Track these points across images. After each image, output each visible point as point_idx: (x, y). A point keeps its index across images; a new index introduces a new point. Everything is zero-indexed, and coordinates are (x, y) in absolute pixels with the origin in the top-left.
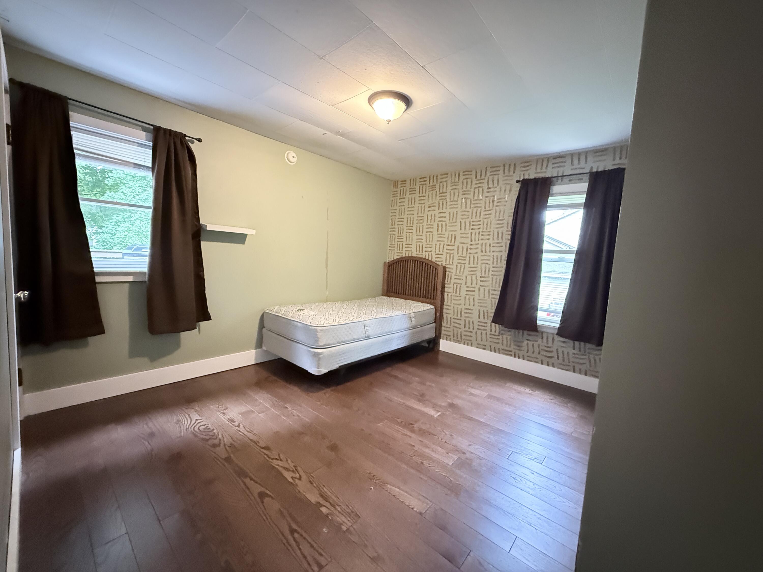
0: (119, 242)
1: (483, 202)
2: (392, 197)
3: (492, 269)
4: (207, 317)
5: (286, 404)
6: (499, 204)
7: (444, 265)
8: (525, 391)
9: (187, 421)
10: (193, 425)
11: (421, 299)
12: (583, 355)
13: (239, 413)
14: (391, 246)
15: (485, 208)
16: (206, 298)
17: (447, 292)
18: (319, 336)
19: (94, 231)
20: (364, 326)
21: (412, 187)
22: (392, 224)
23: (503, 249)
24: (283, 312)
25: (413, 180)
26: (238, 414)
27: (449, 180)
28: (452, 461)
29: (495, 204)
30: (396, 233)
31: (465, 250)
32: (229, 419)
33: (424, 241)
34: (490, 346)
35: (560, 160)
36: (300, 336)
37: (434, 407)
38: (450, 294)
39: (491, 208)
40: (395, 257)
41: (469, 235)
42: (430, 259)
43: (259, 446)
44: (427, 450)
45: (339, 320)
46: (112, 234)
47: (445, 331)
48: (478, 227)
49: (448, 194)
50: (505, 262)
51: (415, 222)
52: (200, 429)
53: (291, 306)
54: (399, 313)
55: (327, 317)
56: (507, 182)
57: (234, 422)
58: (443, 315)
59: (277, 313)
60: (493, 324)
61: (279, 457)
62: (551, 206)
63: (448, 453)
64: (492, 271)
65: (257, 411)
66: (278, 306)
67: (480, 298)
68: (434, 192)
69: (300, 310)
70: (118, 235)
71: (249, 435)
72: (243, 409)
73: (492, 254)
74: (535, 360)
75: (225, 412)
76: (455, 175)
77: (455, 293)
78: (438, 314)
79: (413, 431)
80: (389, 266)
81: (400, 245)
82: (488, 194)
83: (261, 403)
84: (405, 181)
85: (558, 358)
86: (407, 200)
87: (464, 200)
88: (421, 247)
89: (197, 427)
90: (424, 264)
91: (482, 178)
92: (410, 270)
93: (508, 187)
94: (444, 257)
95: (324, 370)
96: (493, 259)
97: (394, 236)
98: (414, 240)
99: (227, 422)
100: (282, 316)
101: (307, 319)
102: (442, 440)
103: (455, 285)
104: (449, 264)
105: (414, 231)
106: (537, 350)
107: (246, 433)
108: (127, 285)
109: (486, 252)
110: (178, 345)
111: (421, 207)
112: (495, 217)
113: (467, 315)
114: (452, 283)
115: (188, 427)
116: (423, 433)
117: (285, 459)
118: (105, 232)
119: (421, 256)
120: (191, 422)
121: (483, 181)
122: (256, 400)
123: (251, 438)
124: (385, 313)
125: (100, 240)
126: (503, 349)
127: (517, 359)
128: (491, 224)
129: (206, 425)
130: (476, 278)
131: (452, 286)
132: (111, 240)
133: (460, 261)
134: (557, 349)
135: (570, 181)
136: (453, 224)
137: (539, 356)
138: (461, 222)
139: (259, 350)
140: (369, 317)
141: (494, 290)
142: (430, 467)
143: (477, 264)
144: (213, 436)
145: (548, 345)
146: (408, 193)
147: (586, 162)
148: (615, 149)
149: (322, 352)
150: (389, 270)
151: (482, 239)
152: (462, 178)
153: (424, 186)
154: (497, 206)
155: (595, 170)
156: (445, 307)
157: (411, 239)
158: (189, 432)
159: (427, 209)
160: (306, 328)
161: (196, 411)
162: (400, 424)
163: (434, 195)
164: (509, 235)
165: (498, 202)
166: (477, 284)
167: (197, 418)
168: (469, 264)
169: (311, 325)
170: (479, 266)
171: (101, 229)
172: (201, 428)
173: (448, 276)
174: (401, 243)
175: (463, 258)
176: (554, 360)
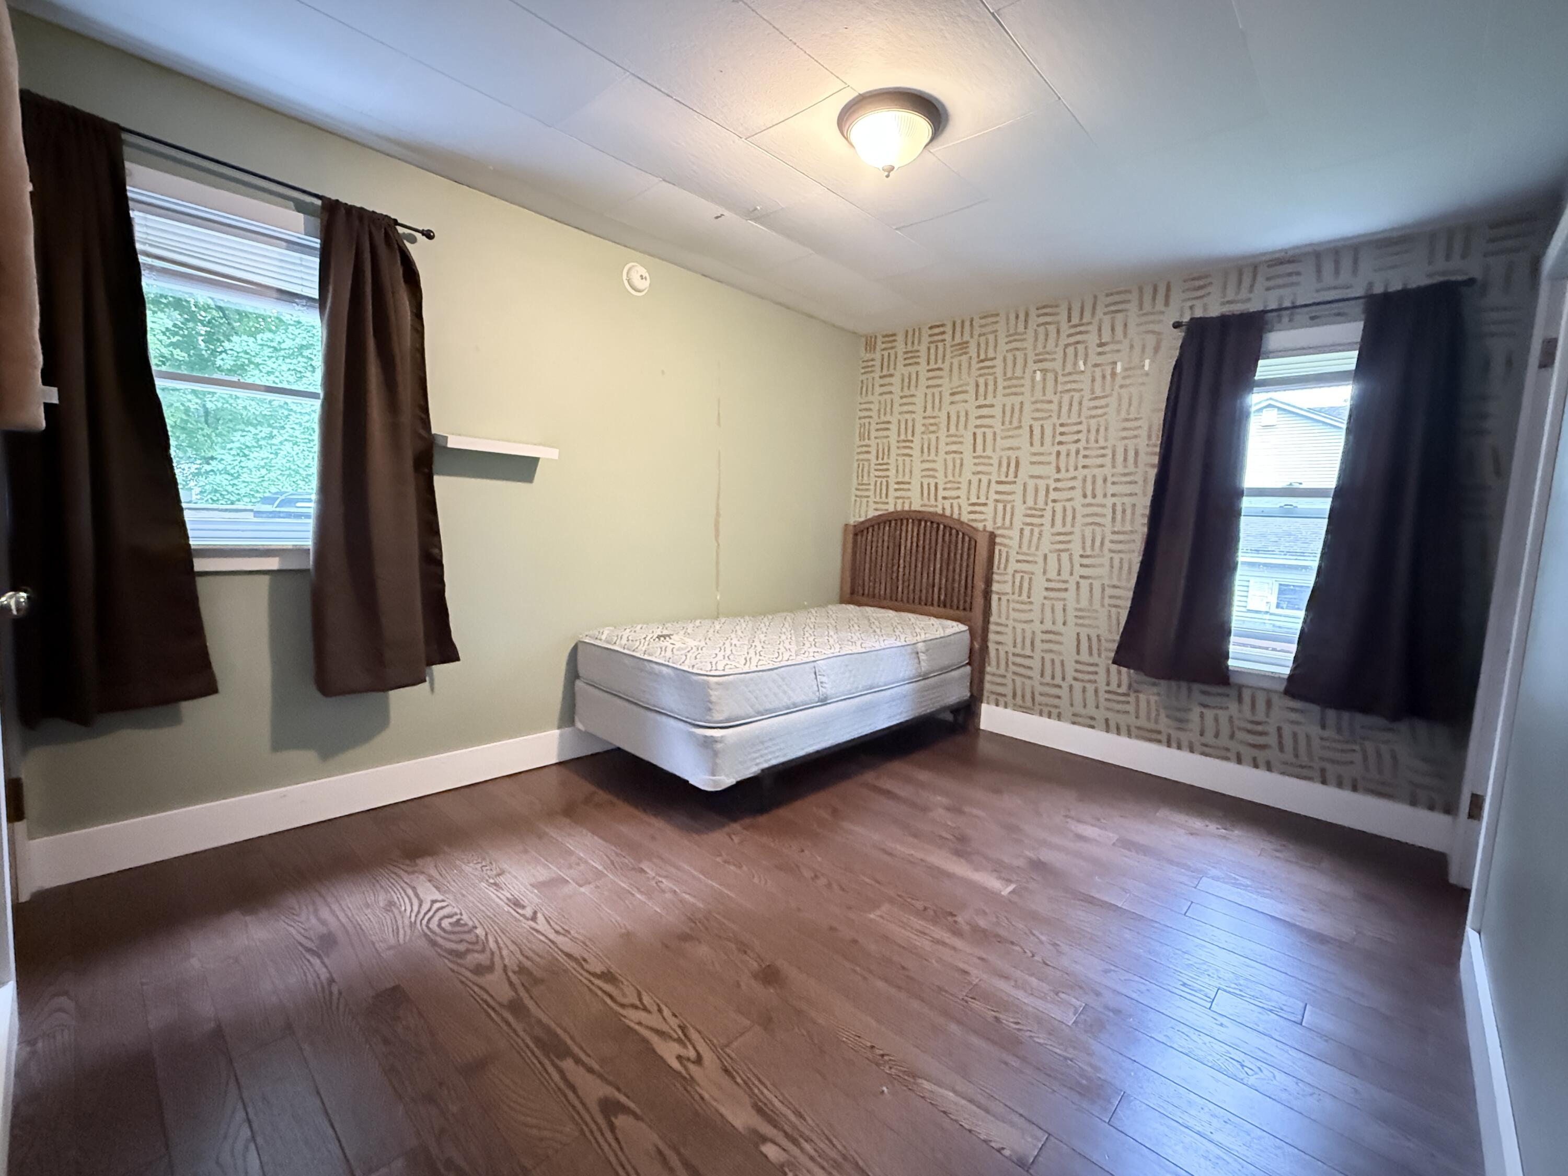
0: (249, 492)
1: (1087, 378)
2: (862, 374)
3: (1109, 537)
4: (449, 654)
5: (640, 861)
6: (1128, 382)
7: (990, 528)
8: (1208, 829)
9: (412, 905)
10: (426, 914)
11: (935, 609)
12: (1347, 742)
13: (532, 885)
14: (861, 487)
15: (1093, 393)
16: (447, 609)
17: (998, 593)
18: (713, 699)
19: (193, 470)
20: (815, 673)
21: (909, 348)
22: (862, 437)
23: (1137, 489)
24: (624, 641)
25: (912, 334)
26: (530, 887)
27: (1001, 327)
28: (1071, 1014)
29: (1119, 381)
30: (872, 457)
31: (1042, 493)
32: (508, 899)
33: (940, 475)
34: (1107, 720)
35: (1289, 268)
36: (669, 698)
37: (995, 871)
38: (1004, 598)
39: (1108, 391)
40: (869, 513)
41: (1053, 458)
42: (956, 516)
43: (587, 971)
44: (1001, 984)
45: (760, 660)
46: (232, 475)
47: (993, 683)
48: (1076, 437)
49: (999, 362)
50: (1146, 521)
51: (919, 429)
52: (443, 925)
53: (639, 626)
54: (891, 642)
55: (728, 652)
56: (1151, 327)
57: (523, 907)
58: (987, 647)
59: (608, 642)
60: (1114, 667)
61: (640, 1000)
62: (1264, 383)
63: (1057, 994)
64: (1112, 542)
65: (573, 880)
66: (612, 628)
67: (1078, 606)
68: (964, 358)
69: (664, 636)
70: (245, 477)
71: (559, 939)
72: (542, 874)
73: (1109, 501)
74: (1223, 753)
75: (498, 880)
76: (1017, 317)
77: (1016, 595)
78: (977, 646)
79: (957, 933)
80: (856, 535)
81: (881, 484)
82: (1099, 360)
83: (580, 859)
84: (894, 335)
85: (1281, 749)
86: (896, 380)
87: (1038, 376)
88: (932, 488)
89: (436, 919)
90: (942, 527)
91: (1084, 321)
92: (908, 541)
93: (1151, 340)
94: (989, 510)
95: (726, 780)
96: (1114, 512)
97: (866, 463)
98: (917, 473)
99: (506, 908)
100: (621, 650)
101: (684, 657)
102: (1033, 956)
103: (1018, 576)
104: (1003, 527)
105: (916, 453)
106: (1225, 730)
107: (552, 936)
108: (266, 579)
109: (1094, 496)
110: (382, 720)
111: (933, 395)
112: (1119, 412)
113: (1047, 646)
114: (1010, 571)
115: (413, 919)
116: (982, 936)
117: (656, 1008)
118: (218, 470)
119: (931, 510)
120: (420, 906)
121: (1089, 328)
122: (571, 853)
123: (566, 949)
124: (859, 643)
125: (207, 487)
126: (1138, 728)
127: (1173, 752)
128: (1106, 429)
129: (456, 914)
130: (1071, 560)
131: (1009, 578)
132: (230, 489)
133: (1028, 520)
134: (1279, 729)
135: (1312, 318)
136: (1010, 433)
137: (1232, 745)
138: (1031, 427)
139: (568, 730)
140: (824, 651)
141: (1115, 587)
142: (1019, 1030)
143: (1073, 526)
144: (477, 942)
145: (1256, 718)
146: (900, 362)
147: (1355, 271)
148: (1432, 237)
149: (722, 737)
150: (855, 542)
151: (1084, 467)
152: (1033, 321)
153: (940, 345)
154: (1121, 387)
155: (1378, 289)
156: (992, 627)
157: (907, 471)
158: (416, 933)
159: (947, 398)
160: (684, 679)
161: (431, 879)
162: (922, 913)
163: (965, 365)
164: (1155, 454)
165: (1124, 378)
166: (1071, 574)
167: (434, 898)
168: (1053, 525)
169: (695, 671)
170: (1077, 530)
171: (209, 464)
172: (445, 923)
173: (1000, 555)
174: (884, 480)
175: (1036, 513)
176: (1272, 754)
